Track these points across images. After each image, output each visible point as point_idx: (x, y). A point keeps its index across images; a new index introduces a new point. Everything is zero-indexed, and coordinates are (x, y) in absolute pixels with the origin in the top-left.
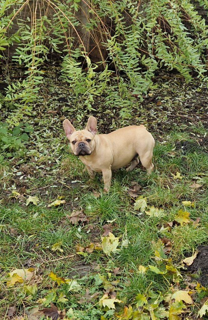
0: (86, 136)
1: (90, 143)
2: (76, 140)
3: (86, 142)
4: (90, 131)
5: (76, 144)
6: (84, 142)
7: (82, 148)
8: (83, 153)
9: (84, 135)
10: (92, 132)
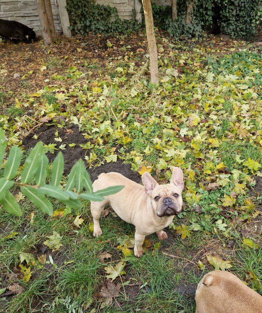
0: (173, 190)
1: (178, 198)
2: (159, 195)
3: (173, 197)
4: (176, 184)
5: (160, 200)
6: (171, 197)
7: (168, 205)
8: (169, 213)
9: (170, 188)
10: (178, 186)
